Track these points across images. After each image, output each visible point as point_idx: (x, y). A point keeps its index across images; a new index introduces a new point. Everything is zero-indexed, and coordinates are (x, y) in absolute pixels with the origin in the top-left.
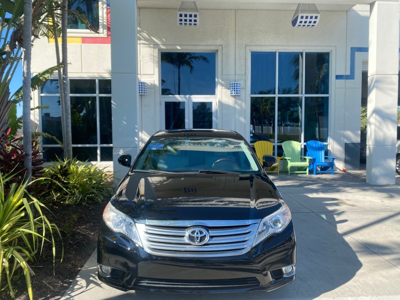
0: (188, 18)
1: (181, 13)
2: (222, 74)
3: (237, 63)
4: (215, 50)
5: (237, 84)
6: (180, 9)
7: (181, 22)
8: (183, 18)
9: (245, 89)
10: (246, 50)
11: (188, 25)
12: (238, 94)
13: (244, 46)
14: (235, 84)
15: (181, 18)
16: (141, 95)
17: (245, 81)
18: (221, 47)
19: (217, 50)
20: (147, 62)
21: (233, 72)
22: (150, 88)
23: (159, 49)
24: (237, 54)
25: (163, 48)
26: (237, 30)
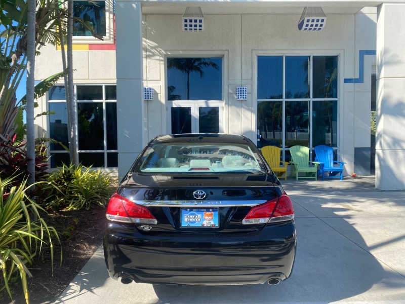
0: (193, 23)
1: (186, 18)
2: (228, 79)
3: (243, 67)
4: (220, 55)
5: (243, 88)
6: (185, 15)
7: (186, 28)
8: (188, 23)
9: (252, 93)
10: (252, 55)
11: (193, 30)
12: (244, 99)
13: (251, 50)
14: (241, 88)
15: (186, 23)
16: (148, 101)
17: (252, 85)
18: (227, 51)
19: (224, 55)
20: (154, 68)
21: (239, 77)
22: (156, 94)
23: (165, 55)
24: (243, 59)
25: (169, 53)
26: (243, 35)
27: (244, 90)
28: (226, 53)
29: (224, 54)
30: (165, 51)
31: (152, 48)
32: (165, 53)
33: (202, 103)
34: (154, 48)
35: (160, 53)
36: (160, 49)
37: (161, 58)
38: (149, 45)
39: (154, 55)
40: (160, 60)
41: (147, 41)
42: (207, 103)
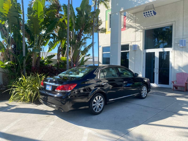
0: (148, 14)
1: (144, 12)
2: (175, 36)
3: (184, 29)
5: (184, 40)
7: (145, 16)
8: (145, 14)
11: (149, 16)
12: (185, 46)
14: (183, 40)
15: (144, 14)
16: (135, 50)
18: (174, 22)
20: (138, 36)
21: (181, 34)
22: (139, 47)
23: (143, 29)
24: (184, 24)
25: (145, 28)
26: (184, 11)
27: (185, 41)
28: (174, 23)
29: (172, 23)
30: (143, 27)
31: (138, 27)
32: (143, 28)
33: (161, 50)
34: (139, 26)
35: (141, 29)
36: (142, 27)
37: (142, 31)
38: (137, 26)
39: (139, 30)
40: (141, 32)
41: (136, 24)
42: (163, 50)
